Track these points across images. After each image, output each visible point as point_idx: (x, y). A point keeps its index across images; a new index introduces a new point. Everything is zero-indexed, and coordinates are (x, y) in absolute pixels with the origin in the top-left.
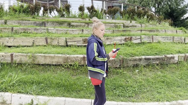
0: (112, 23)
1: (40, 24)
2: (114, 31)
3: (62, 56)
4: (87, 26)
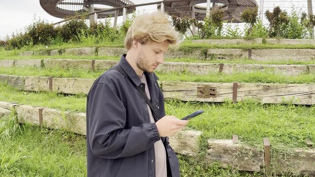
4: (247, 57)
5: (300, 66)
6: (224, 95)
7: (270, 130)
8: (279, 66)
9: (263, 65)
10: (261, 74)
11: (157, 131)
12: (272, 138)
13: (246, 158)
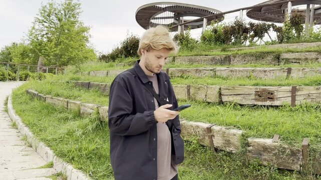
1: (222, 60)
6: (282, 99)
13: (284, 157)
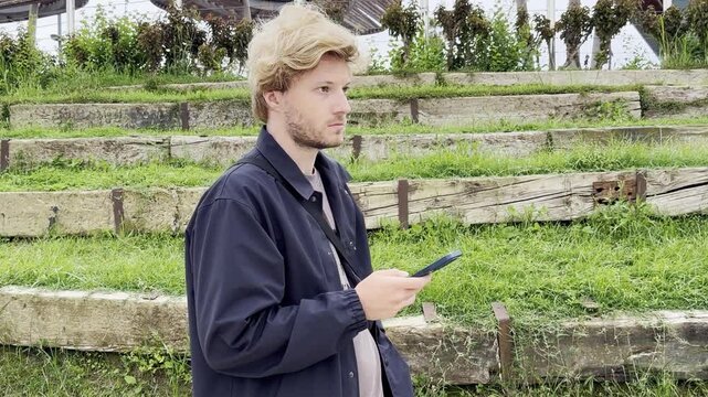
0: (562, 92)
2: (554, 137)
3: (125, 302)
4: (410, 117)
5: (531, 133)
6: (379, 211)
7: (500, 283)
8: (487, 135)
9: (452, 136)
10: (454, 156)
11: (362, 309)
12: (510, 302)
13: (461, 354)
